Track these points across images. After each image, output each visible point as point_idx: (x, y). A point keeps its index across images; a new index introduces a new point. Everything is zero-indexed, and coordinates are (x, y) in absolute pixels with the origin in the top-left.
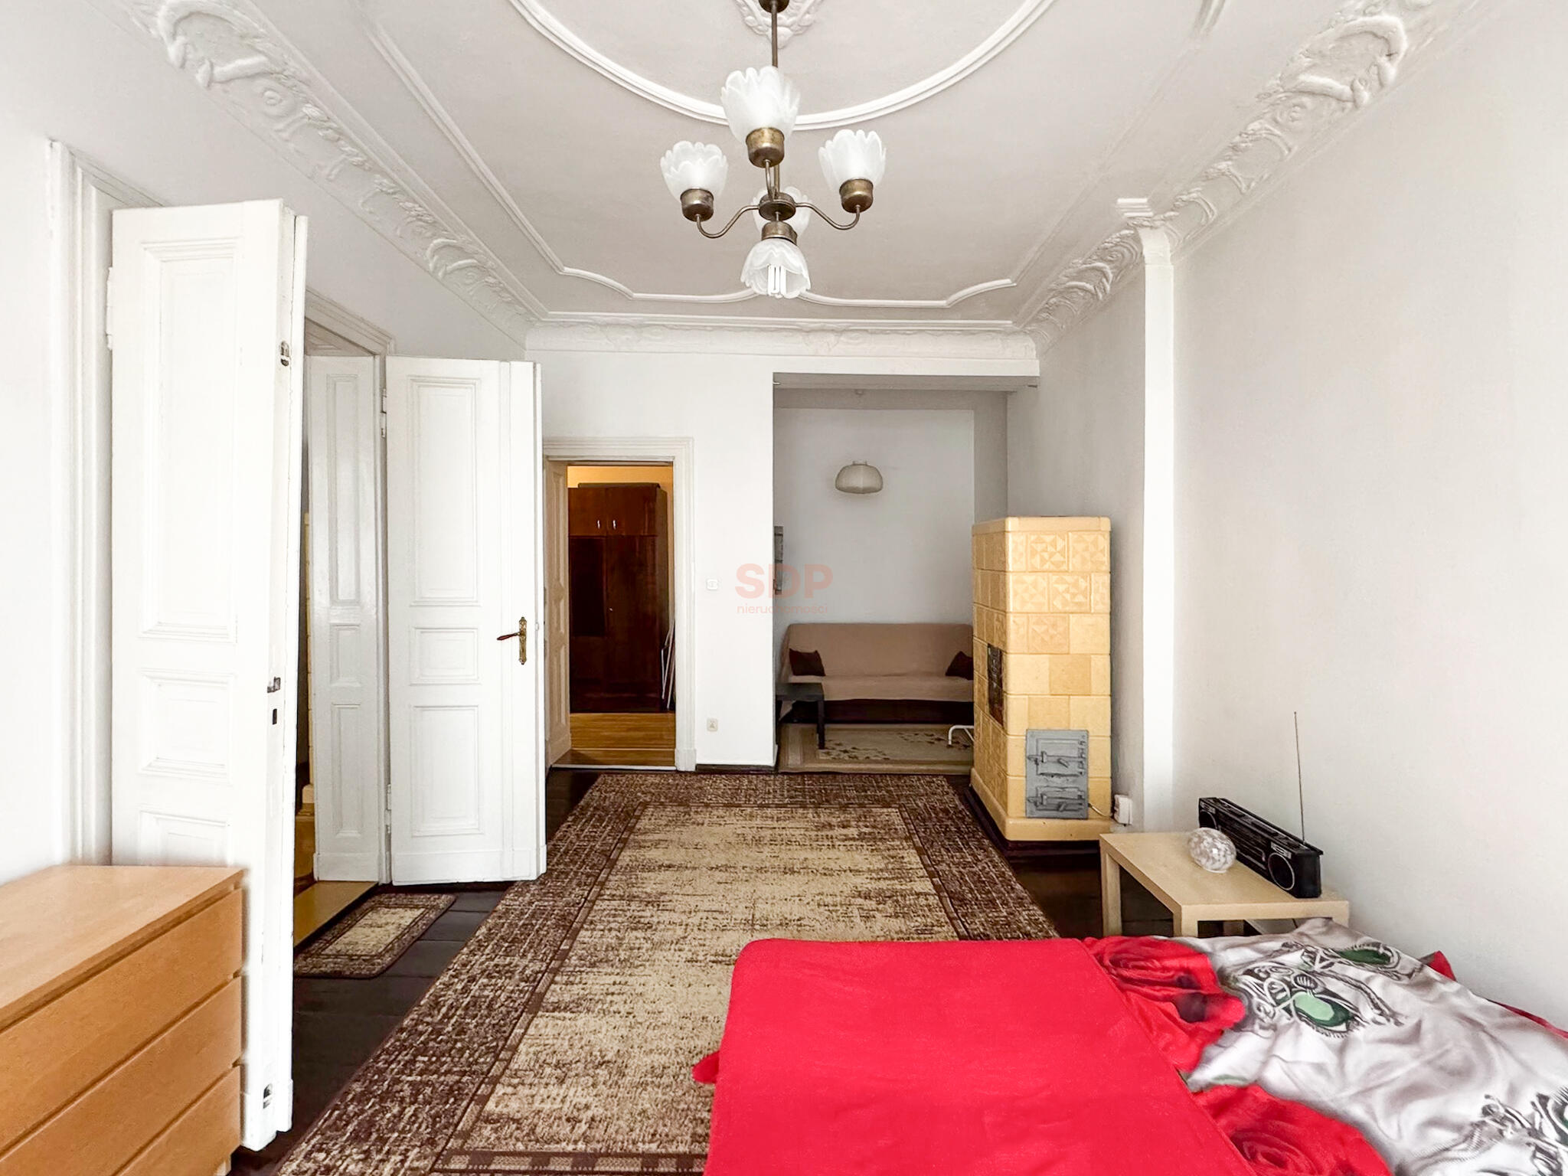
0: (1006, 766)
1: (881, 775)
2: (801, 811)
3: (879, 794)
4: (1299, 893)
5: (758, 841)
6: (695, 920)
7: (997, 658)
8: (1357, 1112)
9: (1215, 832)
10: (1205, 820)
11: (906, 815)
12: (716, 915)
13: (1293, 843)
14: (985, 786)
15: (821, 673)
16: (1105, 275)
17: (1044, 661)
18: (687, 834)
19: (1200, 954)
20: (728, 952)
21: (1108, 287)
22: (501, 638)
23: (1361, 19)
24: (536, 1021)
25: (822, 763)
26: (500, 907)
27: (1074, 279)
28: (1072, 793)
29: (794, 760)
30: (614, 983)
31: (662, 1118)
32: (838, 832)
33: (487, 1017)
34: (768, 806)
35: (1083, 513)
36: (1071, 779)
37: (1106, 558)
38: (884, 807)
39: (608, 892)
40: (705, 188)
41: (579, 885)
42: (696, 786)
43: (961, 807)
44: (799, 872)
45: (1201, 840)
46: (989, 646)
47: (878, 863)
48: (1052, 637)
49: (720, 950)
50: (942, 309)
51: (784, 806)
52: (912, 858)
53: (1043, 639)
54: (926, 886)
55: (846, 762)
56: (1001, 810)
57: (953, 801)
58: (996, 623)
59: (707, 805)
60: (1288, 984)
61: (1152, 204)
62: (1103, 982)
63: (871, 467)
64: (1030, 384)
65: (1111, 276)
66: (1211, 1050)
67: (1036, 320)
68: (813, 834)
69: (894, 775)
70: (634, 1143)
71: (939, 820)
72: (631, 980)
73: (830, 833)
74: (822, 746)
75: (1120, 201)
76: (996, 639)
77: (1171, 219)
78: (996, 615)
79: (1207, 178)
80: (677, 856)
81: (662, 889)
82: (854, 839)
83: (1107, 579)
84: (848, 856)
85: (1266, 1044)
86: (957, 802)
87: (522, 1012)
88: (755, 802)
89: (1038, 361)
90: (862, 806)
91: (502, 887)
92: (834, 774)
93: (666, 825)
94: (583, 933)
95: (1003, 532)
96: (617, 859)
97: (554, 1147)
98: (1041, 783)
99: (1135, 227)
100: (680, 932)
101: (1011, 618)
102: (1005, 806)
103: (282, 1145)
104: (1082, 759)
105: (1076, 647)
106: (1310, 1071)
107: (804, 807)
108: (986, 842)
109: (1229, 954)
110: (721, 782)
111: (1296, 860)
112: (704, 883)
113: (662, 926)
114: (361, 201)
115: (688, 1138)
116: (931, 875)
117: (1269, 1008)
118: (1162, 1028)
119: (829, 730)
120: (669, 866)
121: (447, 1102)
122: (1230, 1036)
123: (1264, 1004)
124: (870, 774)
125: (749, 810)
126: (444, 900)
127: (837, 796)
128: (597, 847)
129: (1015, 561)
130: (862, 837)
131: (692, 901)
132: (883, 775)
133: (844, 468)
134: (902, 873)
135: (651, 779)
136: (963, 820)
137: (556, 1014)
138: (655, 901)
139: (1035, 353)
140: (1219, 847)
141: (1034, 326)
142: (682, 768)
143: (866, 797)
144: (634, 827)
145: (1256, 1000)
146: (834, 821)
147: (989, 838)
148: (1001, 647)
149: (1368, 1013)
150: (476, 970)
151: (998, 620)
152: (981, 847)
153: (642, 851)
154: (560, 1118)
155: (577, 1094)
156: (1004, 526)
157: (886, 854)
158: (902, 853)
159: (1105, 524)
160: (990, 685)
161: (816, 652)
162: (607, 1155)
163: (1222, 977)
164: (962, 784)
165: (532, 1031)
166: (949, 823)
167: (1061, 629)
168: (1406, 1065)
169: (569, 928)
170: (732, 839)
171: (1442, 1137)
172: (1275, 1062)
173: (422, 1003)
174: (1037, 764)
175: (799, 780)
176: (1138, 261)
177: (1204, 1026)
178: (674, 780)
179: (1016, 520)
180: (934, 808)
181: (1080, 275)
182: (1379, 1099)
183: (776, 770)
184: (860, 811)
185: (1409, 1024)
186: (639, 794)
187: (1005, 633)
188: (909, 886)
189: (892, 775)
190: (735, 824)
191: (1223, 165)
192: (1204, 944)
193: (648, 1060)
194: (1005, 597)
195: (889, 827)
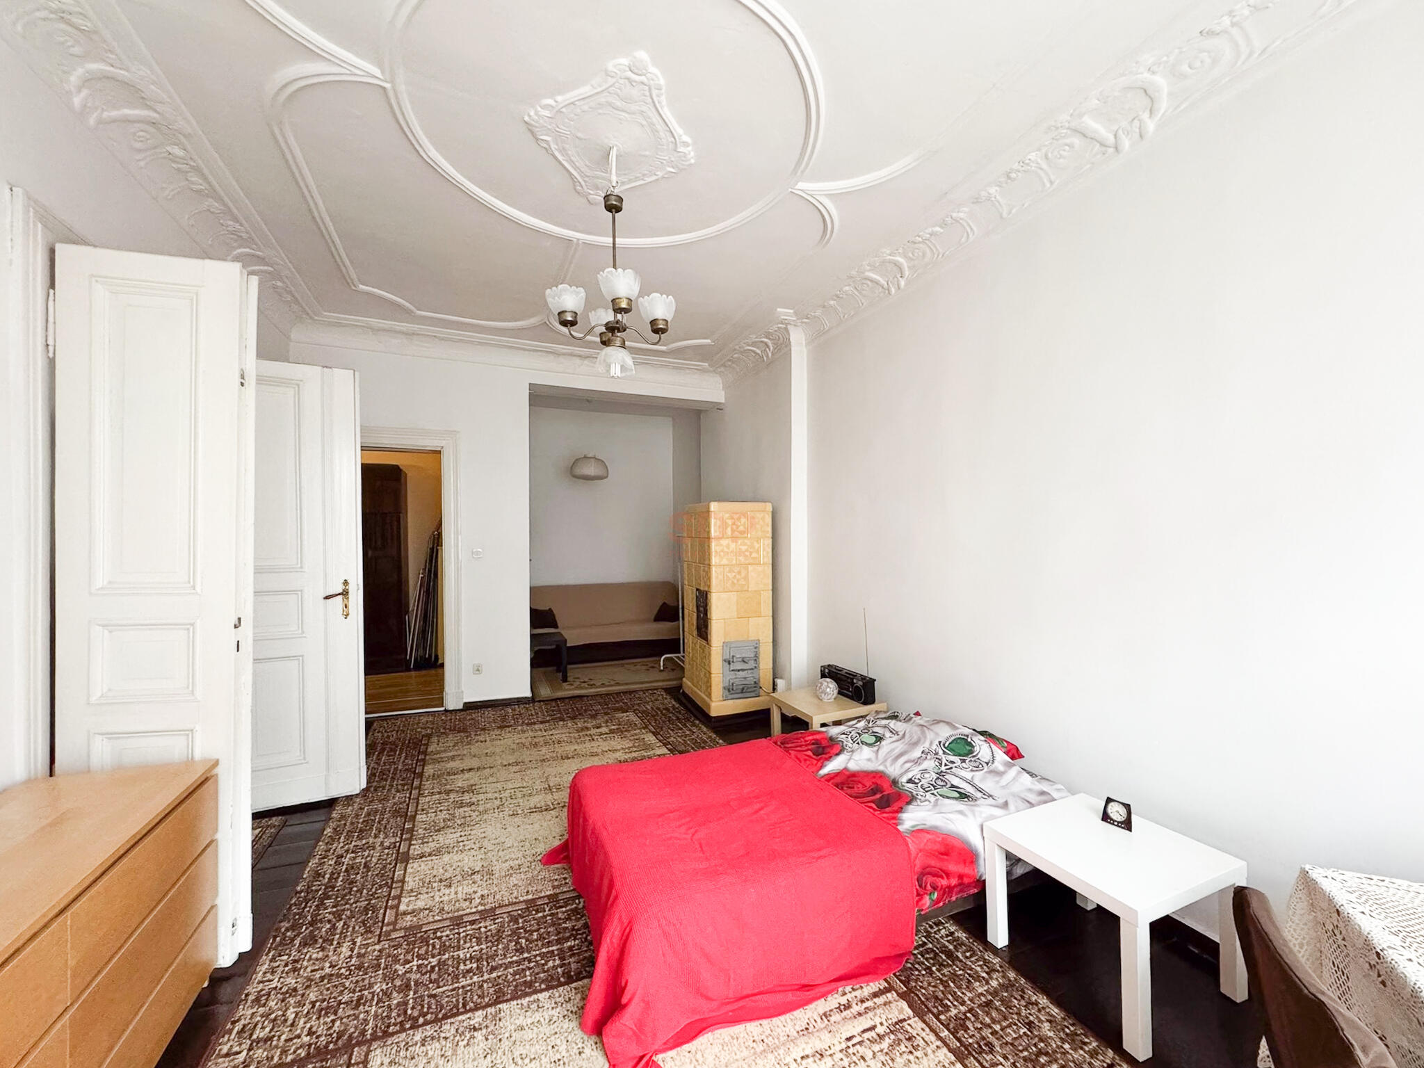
0: (710, 668)
1: (616, 693)
2: (561, 723)
3: (617, 705)
4: (865, 703)
5: (536, 745)
6: (507, 794)
7: (703, 600)
8: (881, 768)
9: (828, 680)
10: (823, 676)
11: (640, 715)
12: (521, 789)
13: (863, 678)
14: (695, 689)
15: (556, 626)
16: (768, 347)
17: (733, 597)
18: (475, 749)
19: (822, 732)
20: (538, 805)
21: (770, 355)
22: (327, 598)
23: (889, 257)
24: (409, 865)
25: (567, 691)
26: (334, 815)
27: (749, 345)
28: (750, 681)
29: (545, 692)
30: (461, 836)
31: (530, 884)
32: (593, 731)
33: (368, 872)
34: (535, 723)
35: (754, 500)
36: (749, 671)
37: (769, 529)
38: (623, 712)
39: (427, 792)
40: (574, 310)
41: (398, 791)
42: (468, 718)
43: (677, 706)
44: (573, 757)
45: (822, 684)
46: (697, 590)
47: (627, 744)
48: (738, 581)
49: (532, 806)
50: (663, 352)
51: (548, 721)
52: (650, 738)
53: (733, 582)
54: (664, 750)
55: (586, 688)
56: (707, 699)
57: (671, 702)
58: (702, 572)
59: (484, 729)
60: (859, 734)
61: (796, 313)
62: (779, 751)
63: (599, 460)
64: (718, 407)
65: (772, 348)
66: (826, 763)
67: (724, 365)
68: (576, 735)
69: (626, 692)
70: (516, 898)
71: (664, 715)
72: (473, 833)
73: (588, 733)
74: (565, 679)
75: (779, 310)
76: (702, 584)
77: (805, 323)
78: (702, 568)
79: (824, 307)
80: (475, 763)
81: (472, 782)
82: (607, 734)
83: (770, 541)
84: (605, 744)
85: (848, 757)
86: (674, 703)
87: (396, 864)
88: (523, 722)
89: (723, 393)
90: (606, 714)
91: (330, 803)
92: (580, 697)
93: (454, 746)
94: (418, 817)
95: (708, 512)
96: (423, 772)
97: (461, 913)
98: (732, 676)
99: (786, 324)
100: (498, 802)
101: (713, 569)
102: (709, 695)
103: (246, 961)
104: (756, 658)
105: (752, 587)
106: (865, 762)
107: (563, 720)
108: (697, 722)
109: (834, 731)
110: (489, 713)
111: (864, 685)
112: (503, 774)
113: (481, 803)
114: (187, 217)
115: (550, 888)
116: (665, 745)
117: (850, 745)
118: (805, 760)
119: (571, 669)
120: (470, 769)
121: (367, 914)
122: (834, 757)
123: (848, 743)
124: (608, 694)
125: (520, 728)
126: (275, 820)
127: (586, 711)
128: (400, 767)
129: (715, 531)
130: (612, 732)
131: (499, 786)
132: (618, 694)
133: (577, 460)
134: (647, 747)
135: (424, 719)
136: (680, 712)
137: (424, 859)
138: (470, 790)
139: (721, 385)
140: (830, 687)
141: (722, 369)
142: (451, 708)
143: (608, 708)
144: (426, 751)
145: (845, 743)
146: (589, 725)
147: (697, 718)
148: (706, 589)
149: (888, 734)
150: (339, 851)
151: (704, 571)
152: (694, 725)
153: (442, 764)
154: (458, 901)
155: (464, 889)
156: (709, 507)
157: (632, 738)
158: (642, 736)
159: (769, 507)
160: (698, 616)
161: (550, 609)
162: (500, 907)
163: (831, 739)
164: (677, 692)
165: (409, 870)
166: (671, 715)
167: (743, 575)
168: (900, 746)
169: (406, 816)
170: (514, 746)
171: (908, 765)
172: (852, 761)
173: (305, 876)
174: (729, 664)
175: (554, 704)
176: (787, 343)
177: (824, 756)
178: (446, 716)
179: (716, 503)
180: (658, 709)
181: (754, 344)
182: (888, 764)
183: (532, 700)
184: (606, 717)
185: (901, 734)
186: (419, 730)
187: (709, 579)
188: (652, 752)
189: (625, 693)
190: (510, 738)
191: (832, 302)
192: (823, 729)
193: (507, 864)
194: (709, 555)
195: (631, 725)
